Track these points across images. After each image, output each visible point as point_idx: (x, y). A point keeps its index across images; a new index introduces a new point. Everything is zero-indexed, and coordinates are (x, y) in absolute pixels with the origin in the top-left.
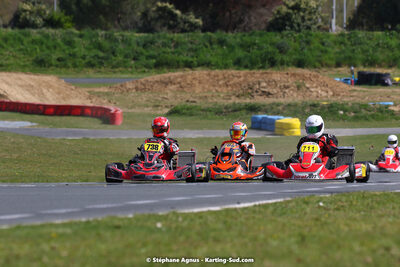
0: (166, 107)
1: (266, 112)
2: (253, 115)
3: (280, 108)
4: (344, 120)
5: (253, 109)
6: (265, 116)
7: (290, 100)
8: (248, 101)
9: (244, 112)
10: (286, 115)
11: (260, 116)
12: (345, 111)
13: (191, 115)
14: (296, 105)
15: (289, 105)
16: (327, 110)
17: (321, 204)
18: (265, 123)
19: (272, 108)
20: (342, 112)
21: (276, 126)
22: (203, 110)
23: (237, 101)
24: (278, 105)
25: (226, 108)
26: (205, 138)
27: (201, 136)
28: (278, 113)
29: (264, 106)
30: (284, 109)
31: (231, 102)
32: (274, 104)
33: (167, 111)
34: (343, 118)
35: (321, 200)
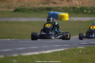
0: (13, 8)
1: (54, 10)
2: (49, 12)
3: (60, 9)
4: (86, 14)
5: (49, 9)
6: (54, 12)
7: (64, 6)
8: (47, 6)
9: (45, 11)
10: (63, 12)
11: (52, 12)
12: (87, 10)
13: (23, 11)
14: (66, 8)
15: (64, 8)
16: (79, 10)
17: (80, 51)
18: (54, 15)
19: (57, 9)
20: (85, 11)
21: (59, 16)
22: (28, 10)
23: (42, 6)
24: (59, 7)
25: (38, 9)
26: (29, 22)
27: (27, 20)
28: (59, 11)
29: (53, 8)
30: (62, 9)
31: (40, 6)
32: (57, 7)
33: (13, 10)
34: (86, 13)
35: (80, 49)
